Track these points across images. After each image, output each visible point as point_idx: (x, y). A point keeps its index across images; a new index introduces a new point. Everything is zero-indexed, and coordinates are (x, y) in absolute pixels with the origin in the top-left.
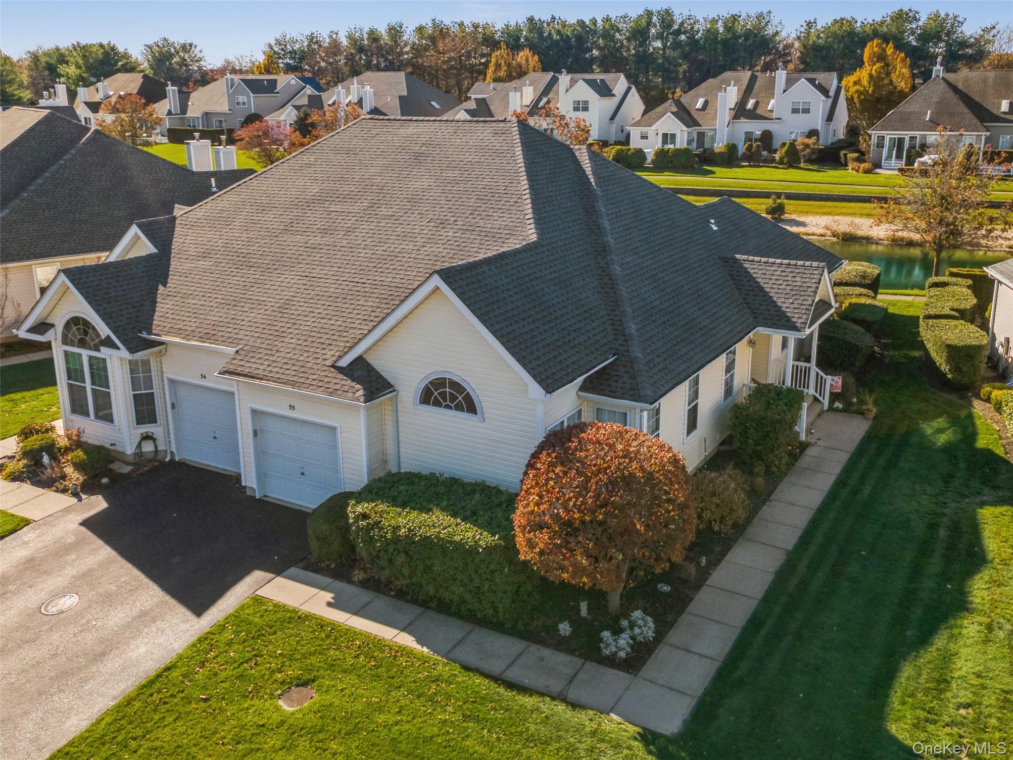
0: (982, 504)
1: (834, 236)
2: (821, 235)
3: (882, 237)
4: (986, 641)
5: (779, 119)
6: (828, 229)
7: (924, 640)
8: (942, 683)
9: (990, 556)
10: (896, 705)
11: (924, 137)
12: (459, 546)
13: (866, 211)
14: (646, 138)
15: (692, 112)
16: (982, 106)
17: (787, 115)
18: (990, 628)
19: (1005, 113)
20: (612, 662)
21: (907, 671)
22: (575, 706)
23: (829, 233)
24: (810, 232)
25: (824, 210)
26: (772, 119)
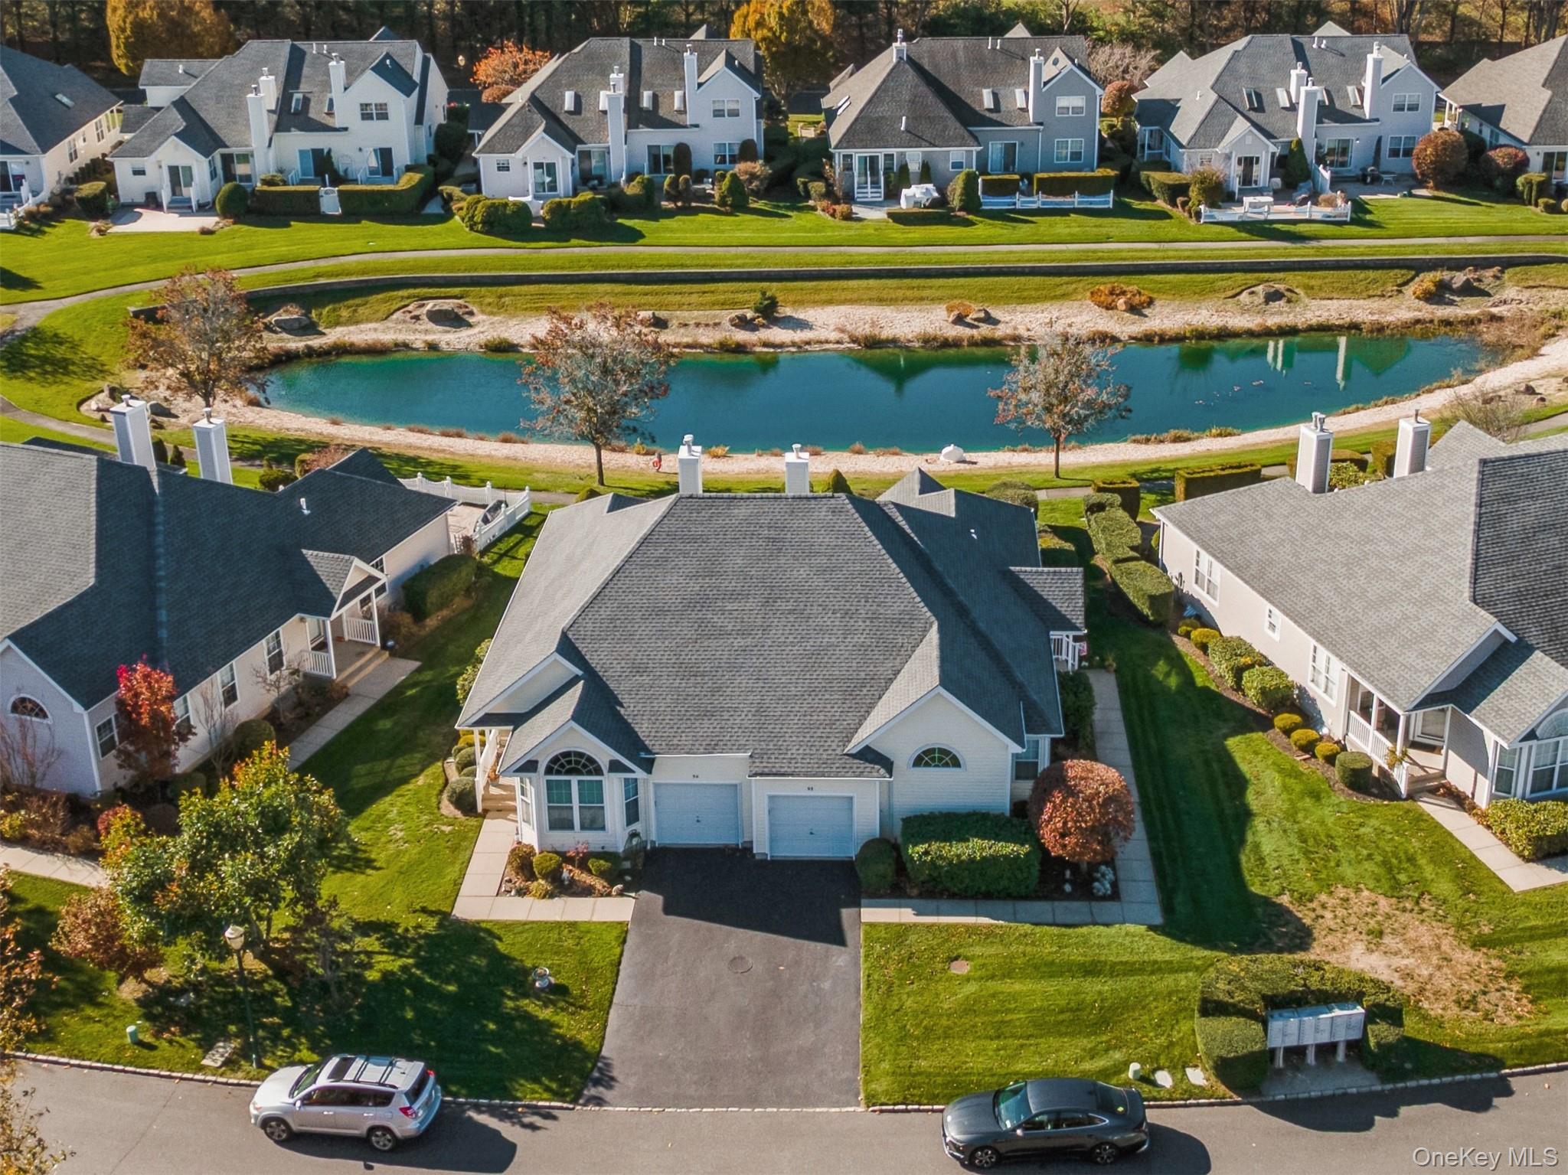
0: (1226, 737)
1: (854, 342)
2: (838, 342)
3: (910, 337)
4: (1271, 831)
5: (697, 126)
6: (842, 331)
7: (1242, 841)
8: (1261, 860)
9: (1248, 776)
10: (1248, 878)
11: (903, 154)
12: (1006, 857)
13: (874, 294)
14: (507, 169)
15: (562, 117)
16: (959, 99)
17: (706, 119)
18: (1268, 822)
19: (989, 110)
20: (1104, 898)
21: (1243, 859)
22: (1107, 925)
23: (846, 338)
24: (823, 338)
25: (823, 296)
26: (685, 127)
